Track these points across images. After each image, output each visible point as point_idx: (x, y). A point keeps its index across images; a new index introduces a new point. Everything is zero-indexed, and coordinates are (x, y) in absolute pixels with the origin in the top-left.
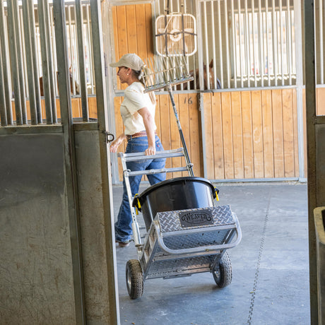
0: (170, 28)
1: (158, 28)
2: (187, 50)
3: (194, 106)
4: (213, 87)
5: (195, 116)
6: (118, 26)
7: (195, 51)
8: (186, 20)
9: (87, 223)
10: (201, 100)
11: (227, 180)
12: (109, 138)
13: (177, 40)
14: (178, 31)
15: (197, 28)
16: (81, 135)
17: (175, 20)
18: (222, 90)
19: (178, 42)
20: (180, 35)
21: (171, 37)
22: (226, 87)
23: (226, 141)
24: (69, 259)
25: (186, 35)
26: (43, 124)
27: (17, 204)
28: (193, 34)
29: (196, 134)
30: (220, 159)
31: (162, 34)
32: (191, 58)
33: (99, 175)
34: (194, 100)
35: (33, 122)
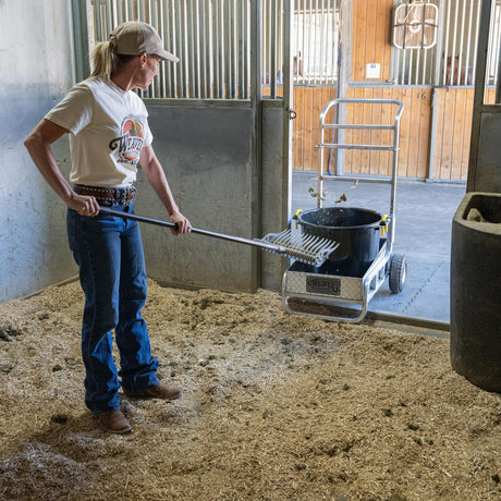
0: (410, 19)
1: (398, 18)
2: (425, 42)
3: (427, 102)
4: (448, 83)
5: (427, 113)
6: (358, 15)
7: (435, 43)
8: (427, 10)
9: (267, 190)
10: (435, 96)
11: (452, 180)
12: (292, 115)
13: (416, 31)
14: (418, 21)
15: (439, 19)
16: (267, 111)
17: (416, 10)
18: (458, 86)
19: (417, 34)
20: (420, 26)
21: (410, 27)
22: (462, 83)
23: (456, 141)
24: (249, 221)
25: (426, 26)
26: (236, 99)
27: (210, 168)
28: (433, 26)
29: (426, 132)
30: (448, 159)
31: (401, 25)
32: (429, 50)
33: (281, 149)
34: (427, 95)
35: (227, 97)
